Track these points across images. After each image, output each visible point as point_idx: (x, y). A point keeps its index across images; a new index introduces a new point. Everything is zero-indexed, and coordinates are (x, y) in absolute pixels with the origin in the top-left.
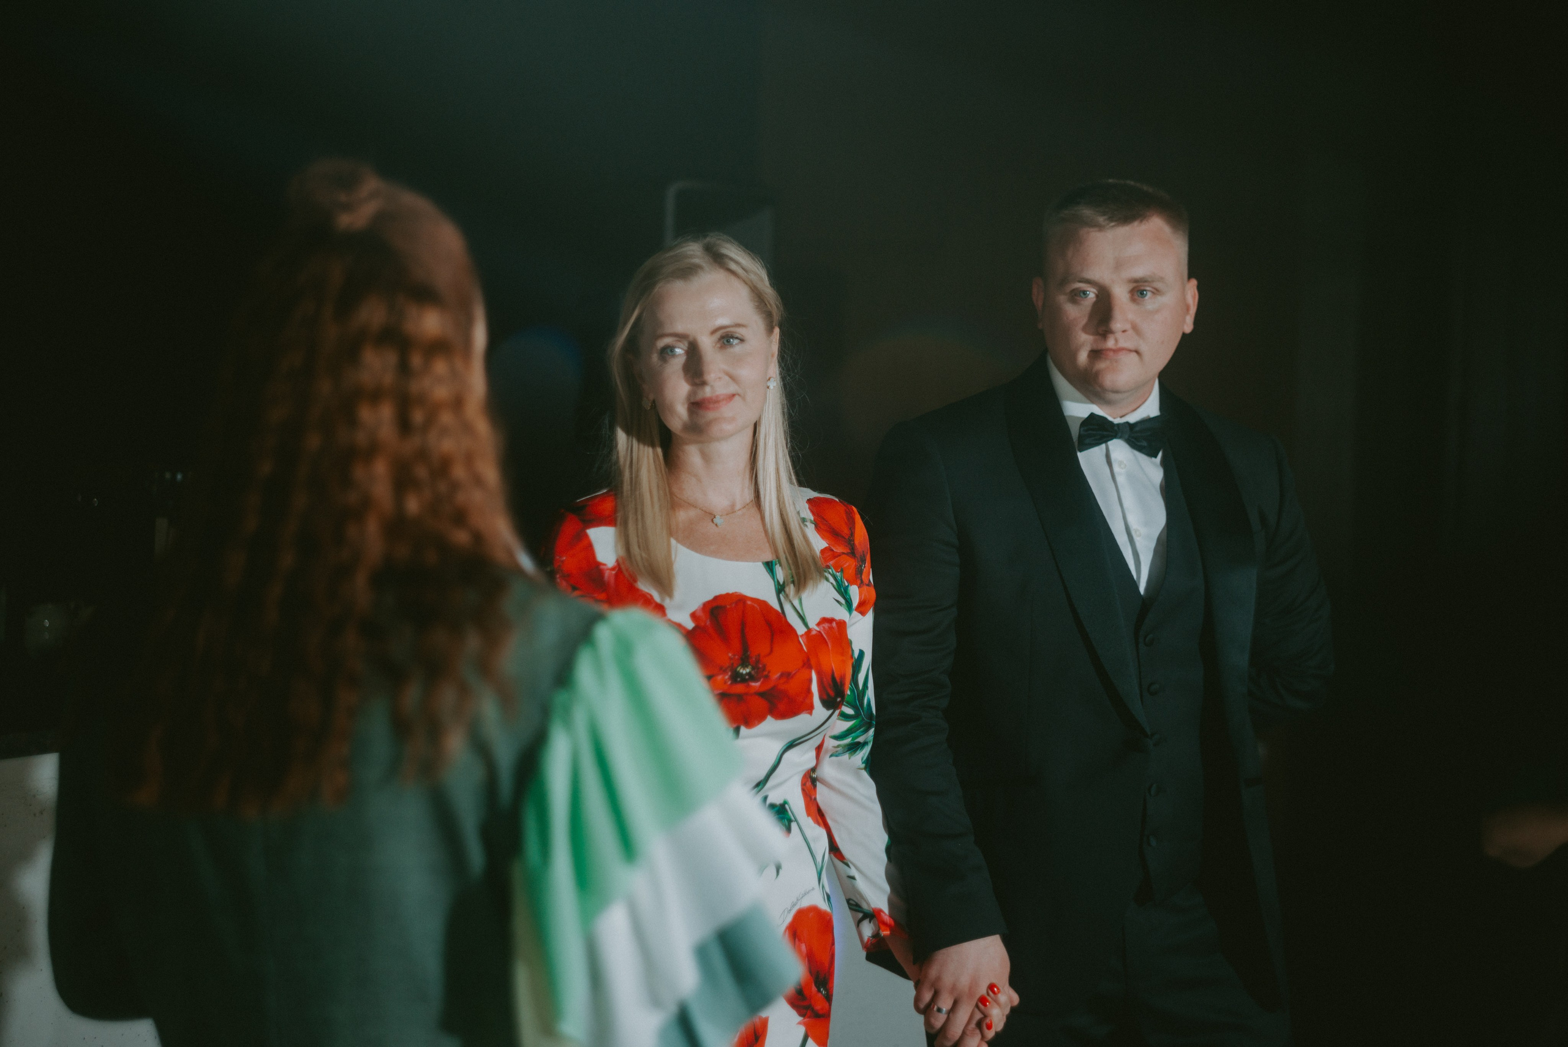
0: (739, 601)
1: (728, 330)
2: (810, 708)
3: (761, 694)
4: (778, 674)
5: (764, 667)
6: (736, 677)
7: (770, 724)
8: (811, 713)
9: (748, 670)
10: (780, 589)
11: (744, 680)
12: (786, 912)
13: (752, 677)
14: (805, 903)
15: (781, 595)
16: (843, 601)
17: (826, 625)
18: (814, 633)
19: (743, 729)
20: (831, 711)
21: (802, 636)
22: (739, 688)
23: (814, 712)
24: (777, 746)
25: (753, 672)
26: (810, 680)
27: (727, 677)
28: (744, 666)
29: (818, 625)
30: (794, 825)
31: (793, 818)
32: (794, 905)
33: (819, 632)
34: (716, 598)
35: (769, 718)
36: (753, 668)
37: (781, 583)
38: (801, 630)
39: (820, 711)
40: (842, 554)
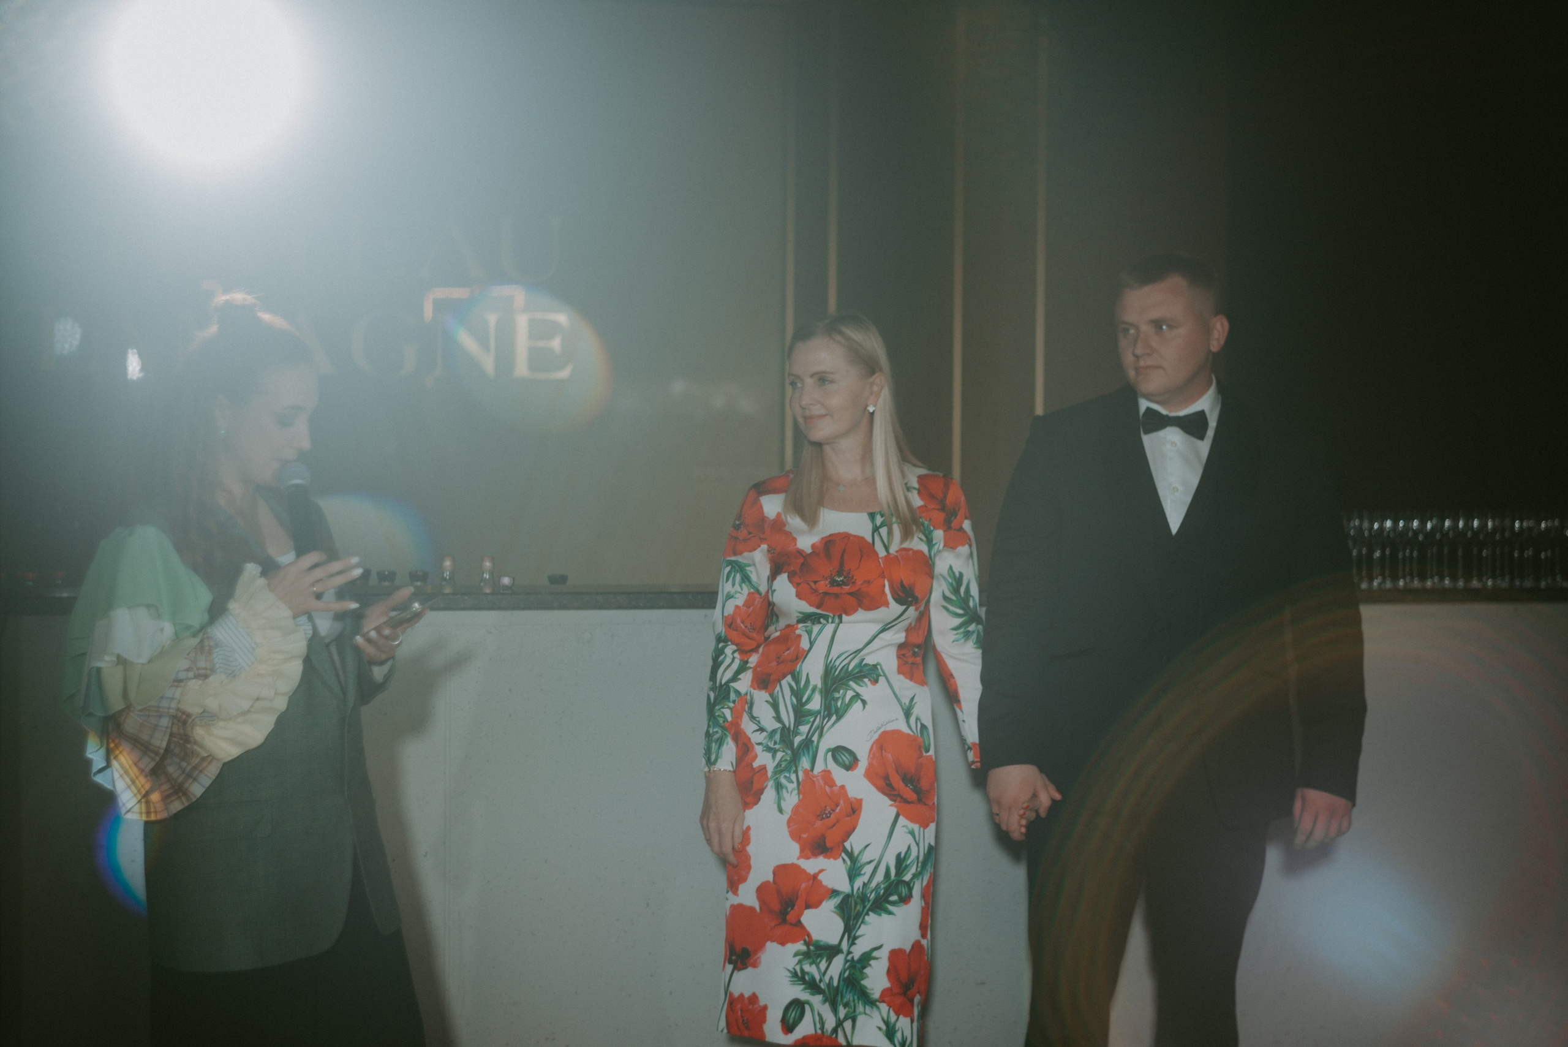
0: (846, 537)
1: (824, 375)
2: (887, 604)
3: (851, 594)
4: (862, 582)
5: (853, 576)
6: (834, 583)
7: (861, 614)
8: (888, 607)
9: (841, 579)
10: (876, 529)
11: (838, 584)
12: (873, 732)
13: (844, 583)
14: (890, 727)
15: (875, 534)
16: (924, 538)
17: (904, 553)
18: (892, 556)
19: (844, 617)
20: (904, 607)
21: (881, 558)
22: (836, 590)
23: (890, 606)
24: (875, 628)
25: (845, 580)
26: (884, 586)
27: (827, 582)
28: (839, 575)
29: (897, 552)
30: (882, 679)
31: (882, 675)
32: (879, 728)
33: (897, 556)
34: (831, 535)
35: (860, 609)
36: (845, 578)
37: (878, 525)
38: (882, 553)
39: (895, 608)
40: (934, 509)
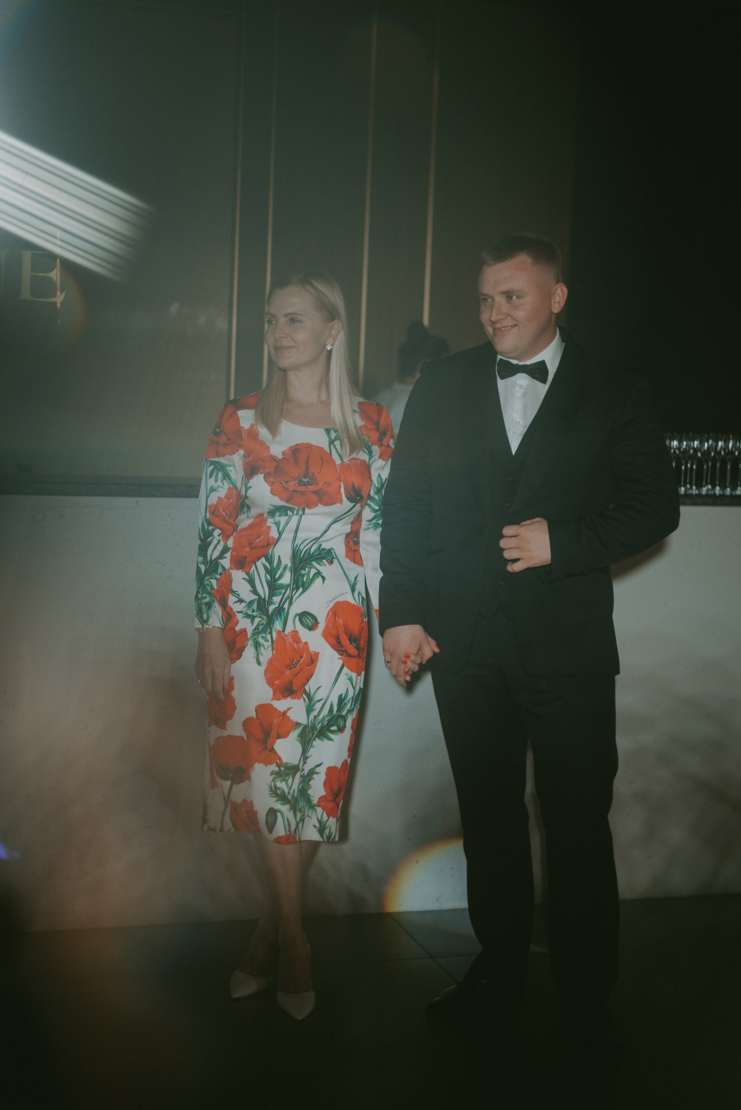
0: (309, 447)
1: (295, 316)
2: (341, 501)
3: (314, 492)
4: (323, 483)
5: (316, 478)
6: (301, 483)
7: (320, 508)
8: (342, 504)
9: (307, 480)
10: (331, 442)
11: (305, 484)
12: (329, 602)
13: (309, 484)
14: (341, 599)
15: (331, 445)
16: (367, 451)
17: (354, 461)
18: (345, 464)
19: (307, 510)
20: (354, 504)
21: (338, 465)
22: (302, 488)
24: (329, 520)
25: (310, 481)
26: (340, 487)
27: (296, 482)
28: (305, 477)
29: (349, 461)
30: (335, 561)
31: (335, 557)
32: (334, 599)
33: (349, 464)
34: (297, 445)
35: (320, 504)
36: (310, 479)
37: (333, 439)
38: (338, 461)
39: (347, 504)
40: (372, 429)
